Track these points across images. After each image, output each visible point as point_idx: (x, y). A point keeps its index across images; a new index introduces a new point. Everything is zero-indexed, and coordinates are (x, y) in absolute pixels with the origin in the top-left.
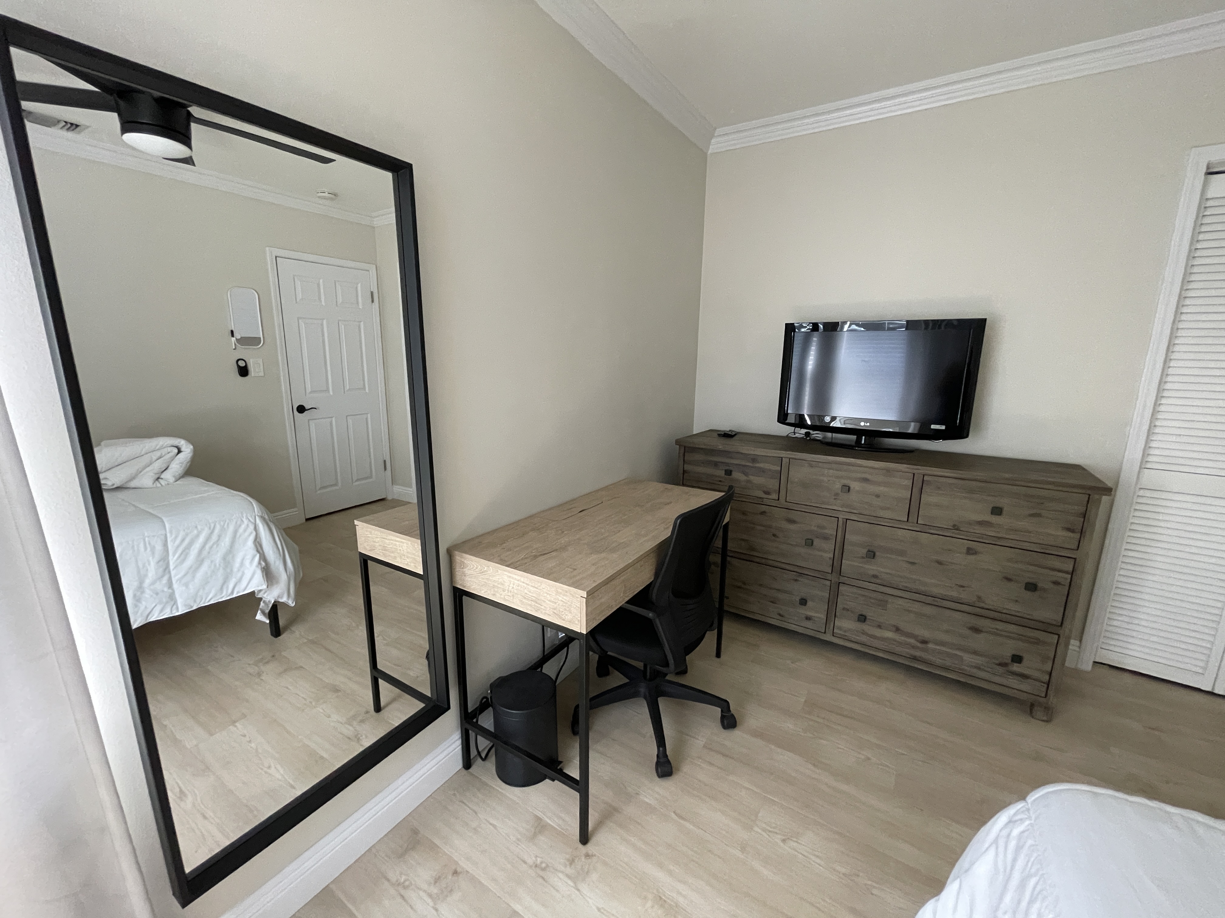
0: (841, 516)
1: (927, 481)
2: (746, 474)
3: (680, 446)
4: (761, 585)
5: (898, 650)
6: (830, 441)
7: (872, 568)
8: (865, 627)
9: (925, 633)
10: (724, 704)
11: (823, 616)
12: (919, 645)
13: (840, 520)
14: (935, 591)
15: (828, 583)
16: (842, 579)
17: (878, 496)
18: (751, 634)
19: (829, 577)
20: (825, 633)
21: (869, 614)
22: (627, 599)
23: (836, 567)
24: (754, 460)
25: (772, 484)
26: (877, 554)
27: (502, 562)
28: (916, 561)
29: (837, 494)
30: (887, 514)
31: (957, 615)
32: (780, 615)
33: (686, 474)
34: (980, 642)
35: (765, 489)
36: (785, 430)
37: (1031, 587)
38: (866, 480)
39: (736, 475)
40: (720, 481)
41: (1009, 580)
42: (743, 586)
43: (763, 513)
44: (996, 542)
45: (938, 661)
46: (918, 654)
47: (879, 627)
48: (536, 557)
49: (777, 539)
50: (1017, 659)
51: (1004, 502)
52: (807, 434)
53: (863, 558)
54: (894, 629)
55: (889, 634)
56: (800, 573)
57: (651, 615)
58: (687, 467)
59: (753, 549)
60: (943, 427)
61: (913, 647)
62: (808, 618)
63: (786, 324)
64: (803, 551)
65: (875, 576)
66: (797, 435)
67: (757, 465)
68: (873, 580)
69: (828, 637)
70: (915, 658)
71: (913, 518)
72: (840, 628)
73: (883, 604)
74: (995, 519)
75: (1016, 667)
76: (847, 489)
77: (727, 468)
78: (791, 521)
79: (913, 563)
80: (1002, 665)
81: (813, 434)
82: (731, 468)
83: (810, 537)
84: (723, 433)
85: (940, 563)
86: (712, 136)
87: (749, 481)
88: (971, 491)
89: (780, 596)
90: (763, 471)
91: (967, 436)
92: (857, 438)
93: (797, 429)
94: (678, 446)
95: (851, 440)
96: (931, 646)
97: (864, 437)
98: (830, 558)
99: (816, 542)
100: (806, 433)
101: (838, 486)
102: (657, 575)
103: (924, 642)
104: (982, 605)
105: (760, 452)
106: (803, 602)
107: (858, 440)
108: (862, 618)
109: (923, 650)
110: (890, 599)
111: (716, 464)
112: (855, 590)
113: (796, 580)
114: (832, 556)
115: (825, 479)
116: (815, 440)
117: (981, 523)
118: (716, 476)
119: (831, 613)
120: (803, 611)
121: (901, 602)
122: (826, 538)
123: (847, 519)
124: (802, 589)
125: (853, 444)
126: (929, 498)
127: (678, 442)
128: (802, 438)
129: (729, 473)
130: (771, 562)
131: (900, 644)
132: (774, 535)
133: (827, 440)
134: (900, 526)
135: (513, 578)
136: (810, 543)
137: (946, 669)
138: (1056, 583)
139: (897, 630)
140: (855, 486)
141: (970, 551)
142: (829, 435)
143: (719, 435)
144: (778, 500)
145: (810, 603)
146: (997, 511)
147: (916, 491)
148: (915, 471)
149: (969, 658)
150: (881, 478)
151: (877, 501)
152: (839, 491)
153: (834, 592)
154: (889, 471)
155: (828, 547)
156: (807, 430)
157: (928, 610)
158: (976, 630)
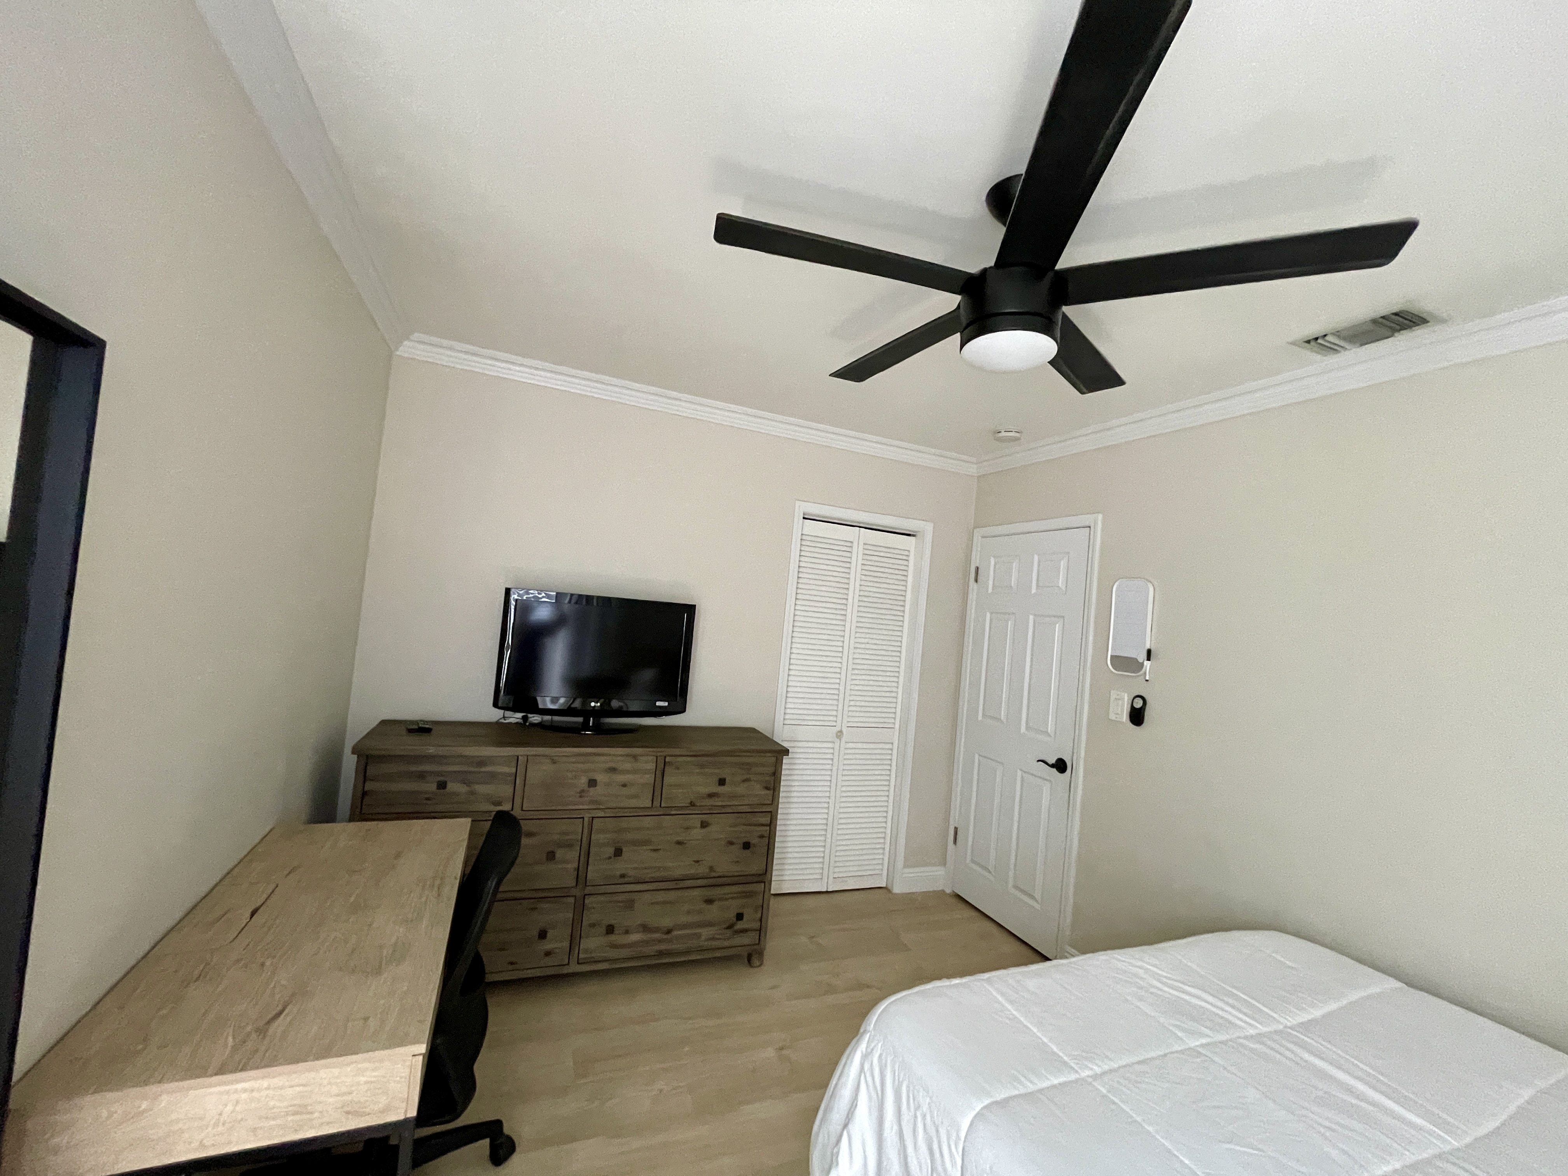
0: (587, 816)
1: (669, 762)
2: (468, 784)
3: (359, 755)
5: (646, 950)
6: (549, 724)
7: (620, 866)
8: (612, 938)
9: (666, 922)
10: (493, 1129)
11: (566, 944)
12: (665, 937)
13: (586, 819)
14: (678, 873)
15: (572, 900)
16: (588, 890)
17: (624, 785)
19: (574, 892)
20: (568, 964)
21: (616, 923)
23: (581, 877)
24: (482, 762)
25: (505, 791)
26: (624, 849)
28: (659, 847)
29: (584, 791)
30: (634, 803)
31: (696, 892)
32: (512, 963)
33: (367, 800)
34: (714, 912)
35: (496, 800)
36: (500, 716)
37: (747, 846)
38: (613, 770)
39: (453, 787)
40: (427, 799)
41: (731, 843)
44: (722, 811)
46: (663, 947)
47: (627, 932)
48: (261, 1031)
50: (740, 917)
51: (726, 773)
52: (525, 718)
53: (610, 858)
54: (641, 929)
55: (635, 937)
56: (538, 899)
58: (369, 787)
60: (666, 704)
61: (660, 942)
62: (548, 954)
64: (544, 868)
65: (623, 876)
66: (506, 720)
67: (483, 769)
68: (621, 881)
69: (574, 968)
70: (661, 954)
71: (657, 803)
72: (586, 951)
73: (630, 905)
74: (720, 789)
75: (740, 925)
76: (593, 783)
77: (442, 779)
78: (529, 835)
79: (656, 850)
80: (730, 927)
81: (531, 717)
82: (445, 779)
83: (551, 849)
84: (416, 727)
85: (679, 843)
87: (472, 793)
88: (702, 766)
89: (512, 936)
90: (493, 776)
91: (686, 709)
92: (584, 720)
93: (511, 713)
94: (355, 756)
95: (576, 723)
96: (676, 933)
97: (591, 718)
98: (574, 868)
99: (559, 854)
100: (523, 716)
101: (583, 781)
103: (669, 932)
104: (713, 874)
105: (488, 751)
106: (543, 935)
107: (586, 721)
108: (610, 929)
109: (670, 941)
110: (636, 896)
111: (422, 776)
112: (602, 898)
113: (533, 909)
114: (576, 865)
115: (567, 775)
116: (533, 725)
117: (711, 796)
118: (421, 793)
119: (576, 937)
120: (547, 945)
121: (647, 896)
122: (570, 846)
123: (593, 818)
124: (538, 919)
125: (579, 726)
126: (670, 779)
127: (354, 750)
128: (517, 723)
129: (442, 785)
131: (646, 943)
133: (546, 724)
134: (646, 814)
136: (551, 856)
137: (688, 952)
138: (762, 837)
139: (645, 928)
140: (600, 778)
141: (704, 825)
142: (549, 718)
143: (410, 731)
144: (512, 810)
145: (550, 933)
146: (722, 782)
147: (659, 774)
148: (656, 754)
149: (705, 932)
150: (627, 766)
151: (625, 791)
152: (586, 788)
153: (580, 908)
154: (635, 757)
155: (572, 855)
156: (525, 714)
157: (672, 896)
158: (709, 901)
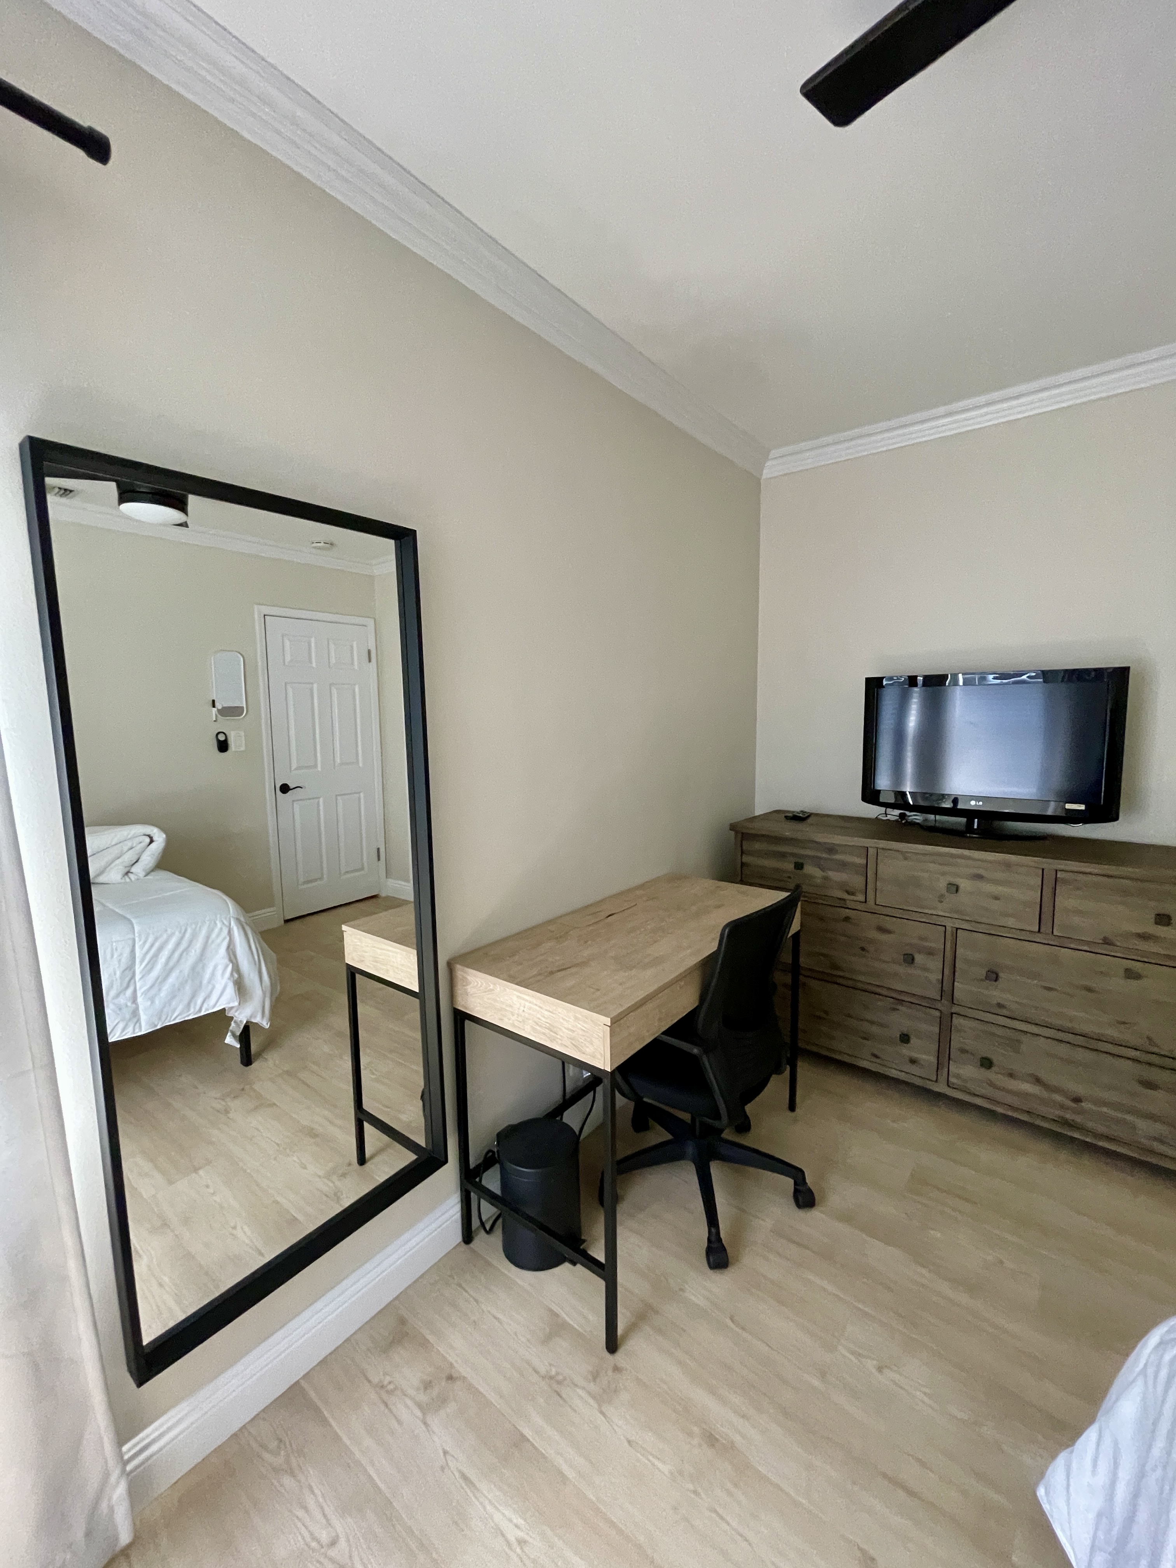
0: (950, 925)
1: (1062, 879)
2: (823, 870)
3: (736, 832)
4: (849, 1016)
5: (1043, 1110)
6: (932, 824)
7: (995, 994)
8: (991, 1075)
9: (1079, 1089)
10: (797, 1174)
11: (933, 1059)
12: (1069, 1103)
13: (948, 929)
14: (1086, 1028)
15: (937, 1014)
16: (955, 1009)
17: (997, 898)
18: (838, 1081)
19: (939, 1006)
20: (936, 1081)
21: (995, 1059)
22: (664, 1029)
23: (947, 992)
24: (831, 849)
25: (857, 881)
26: (1001, 975)
27: (512, 979)
28: (1055, 986)
29: (942, 896)
30: (1011, 922)
31: (1120, 1063)
32: (874, 1055)
33: (744, 869)
34: (1157, 1102)
35: (848, 888)
36: (872, 811)
38: (980, 877)
39: (808, 869)
40: (789, 877)
42: (824, 1016)
43: (847, 919)
44: (1164, 962)
45: (1101, 1129)
46: (1069, 1116)
47: (1011, 1075)
48: (552, 973)
49: (867, 954)
51: (1171, 908)
52: (902, 816)
53: (982, 980)
54: (1033, 1081)
55: (1026, 1087)
56: (898, 1000)
57: (695, 1051)
58: (745, 859)
59: (835, 967)
60: (1082, 807)
61: (1062, 1107)
62: (913, 1061)
63: (866, 679)
64: (902, 969)
65: (1000, 1006)
66: (889, 817)
67: (835, 857)
68: (999, 1011)
69: (941, 1088)
70: (1065, 1122)
71: (1046, 927)
72: (958, 1076)
73: (1014, 1045)
74: (1161, 931)
76: (955, 888)
77: (798, 860)
78: (882, 930)
79: (1049, 989)
81: (912, 816)
82: (801, 861)
83: (909, 952)
84: (791, 815)
85: (1089, 990)
86: (767, 459)
87: (826, 878)
88: (1126, 892)
89: (874, 1029)
90: (843, 864)
91: (1116, 818)
92: (967, 821)
93: (889, 811)
94: (733, 832)
95: (960, 823)
96: (1086, 1105)
97: (976, 820)
98: (938, 980)
99: (919, 958)
100: (900, 814)
101: (942, 884)
102: (702, 999)
103: (1077, 1100)
104: (1155, 1049)
105: (838, 839)
106: (905, 1038)
107: (970, 823)
108: (987, 1063)
109: (1076, 1111)
110: (1024, 1038)
111: (783, 856)
112: (974, 1024)
113: (895, 1009)
114: (940, 977)
115: (926, 875)
116: (913, 824)
117: (1144, 937)
118: (782, 871)
119: (944, 1056)
120: (906, 1051)
121: (1040, 1042)
122: (930, 953)
123: (957, 929)
124: (900, 1021)
125: (963, 828)
126: (1066, 901)
127: (733, 827)
128: (896, 821)
129: (799, 866)
130: (859, 985)
131: (1043, 1101)
132: (863, 949)
133: (930, 824)
134: (1031, 939)
135: (524, 999)
136: (909, 959)
137: (1112, 1139)
139: (1038, 1081)
140: (965, 884)
141: (1130, 974)
142: (932, 817)
143: (787, 817)
144: (866, 902)
145: (913, 1040)
146: (1163, 919)
147: (1047, 893)
148: (1045, 866)
149: (1143, 1125)
150: (999, 875)
151: (995, 905)
152: (944, 891)
153: (946, 1026)
154: (1008, 866)
155: (935, 964)
156: (902, 811)
157: (1081, 1055)
158: (1150, 1085)
